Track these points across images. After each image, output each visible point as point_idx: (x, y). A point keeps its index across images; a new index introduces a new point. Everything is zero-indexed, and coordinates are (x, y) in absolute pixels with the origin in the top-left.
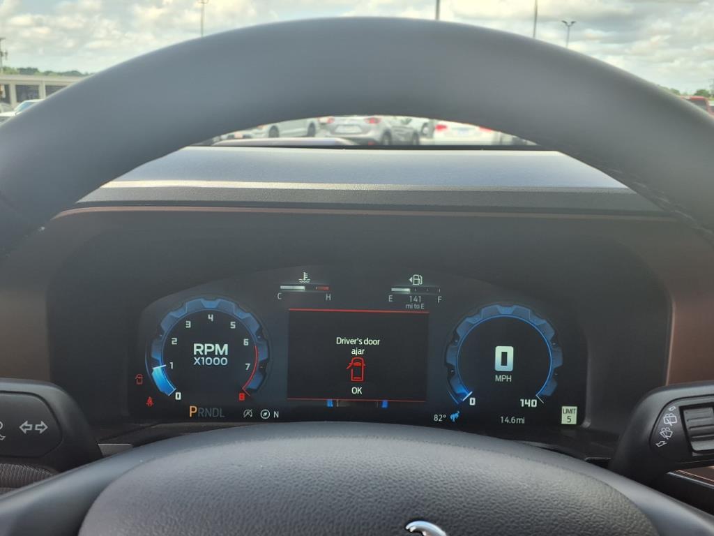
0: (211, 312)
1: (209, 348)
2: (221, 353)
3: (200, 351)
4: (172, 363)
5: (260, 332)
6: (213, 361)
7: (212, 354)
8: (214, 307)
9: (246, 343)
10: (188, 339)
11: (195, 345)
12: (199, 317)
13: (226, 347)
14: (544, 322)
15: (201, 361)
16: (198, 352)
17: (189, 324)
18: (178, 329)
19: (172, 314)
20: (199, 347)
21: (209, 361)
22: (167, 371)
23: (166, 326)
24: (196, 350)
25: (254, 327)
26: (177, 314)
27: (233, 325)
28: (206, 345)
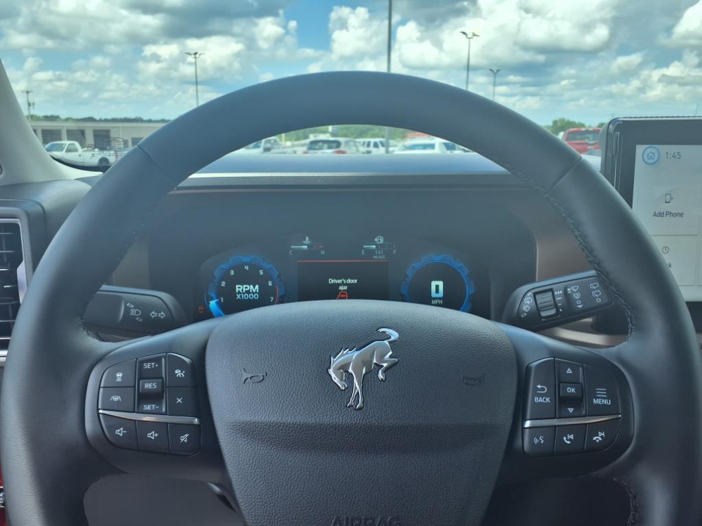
0: (246, 265)
1: (246, 288)
2: (254, 291)
3: (240, 290)
4: (222, 299)
5: (279, 276)
6: (249, 296)
7: (248, 292)
8: (248, 260)
9: (270, 284)
10: (232, 282)
11: (237, 286)
12: (239, 268)
13: (257, 287)
14: (462, 264)
15: (241, 296)
16: (239, 291)
17: (232, 273)
18: (226, 276)
19: (222, 266)
20: (239, 288)
21: (246, 296)
22: (219, 303)
23: (217, 274)
24: (237, 290)
25: (275, 274)
26: (224, 266)
27: (261, 272)
28: (244, 286)
